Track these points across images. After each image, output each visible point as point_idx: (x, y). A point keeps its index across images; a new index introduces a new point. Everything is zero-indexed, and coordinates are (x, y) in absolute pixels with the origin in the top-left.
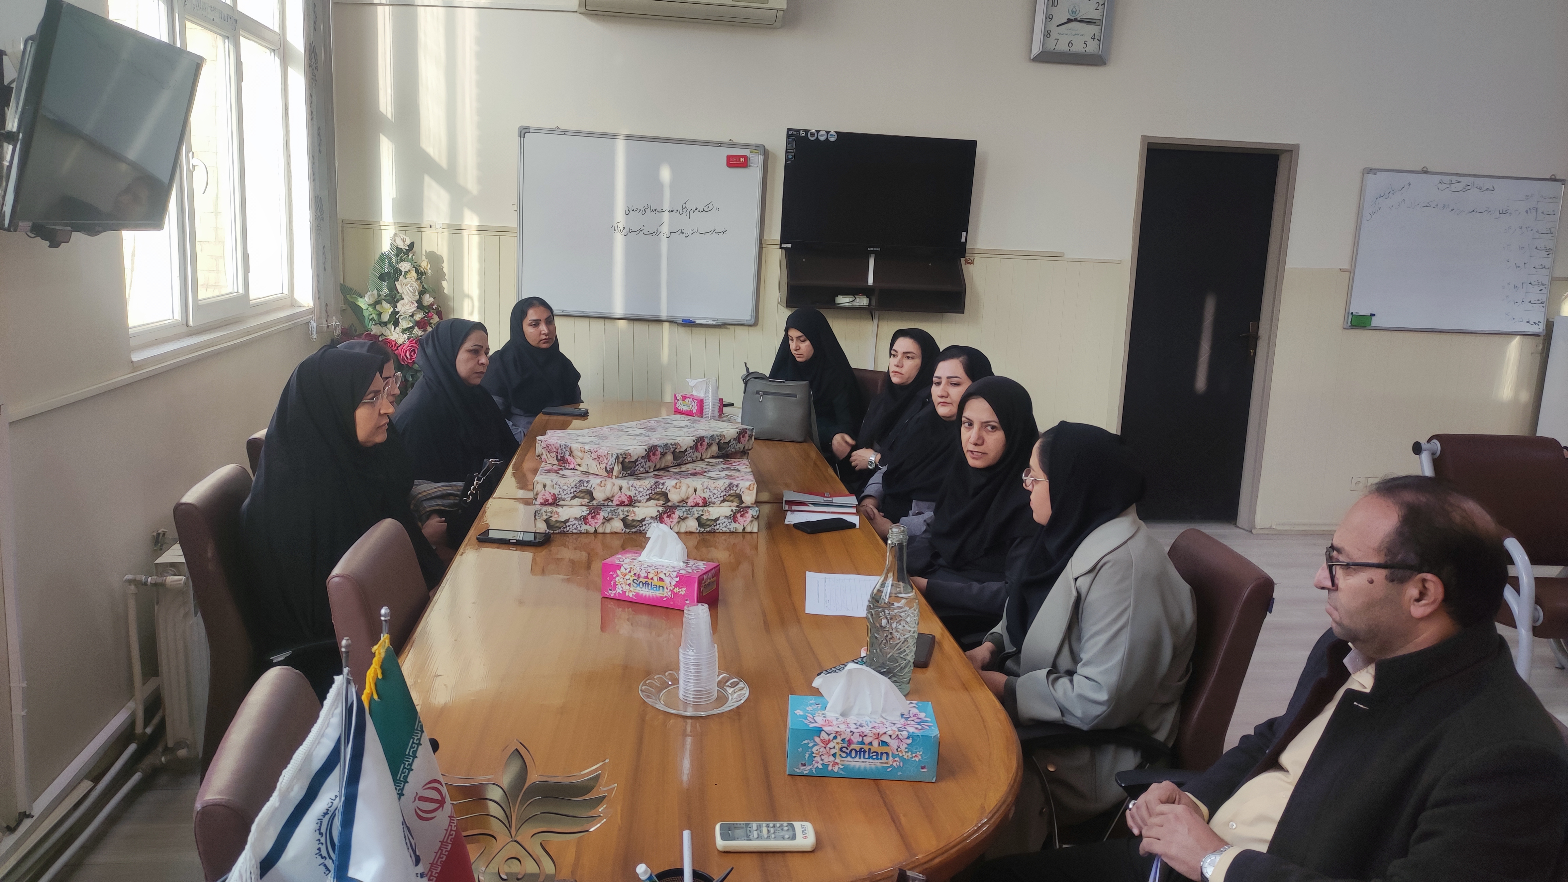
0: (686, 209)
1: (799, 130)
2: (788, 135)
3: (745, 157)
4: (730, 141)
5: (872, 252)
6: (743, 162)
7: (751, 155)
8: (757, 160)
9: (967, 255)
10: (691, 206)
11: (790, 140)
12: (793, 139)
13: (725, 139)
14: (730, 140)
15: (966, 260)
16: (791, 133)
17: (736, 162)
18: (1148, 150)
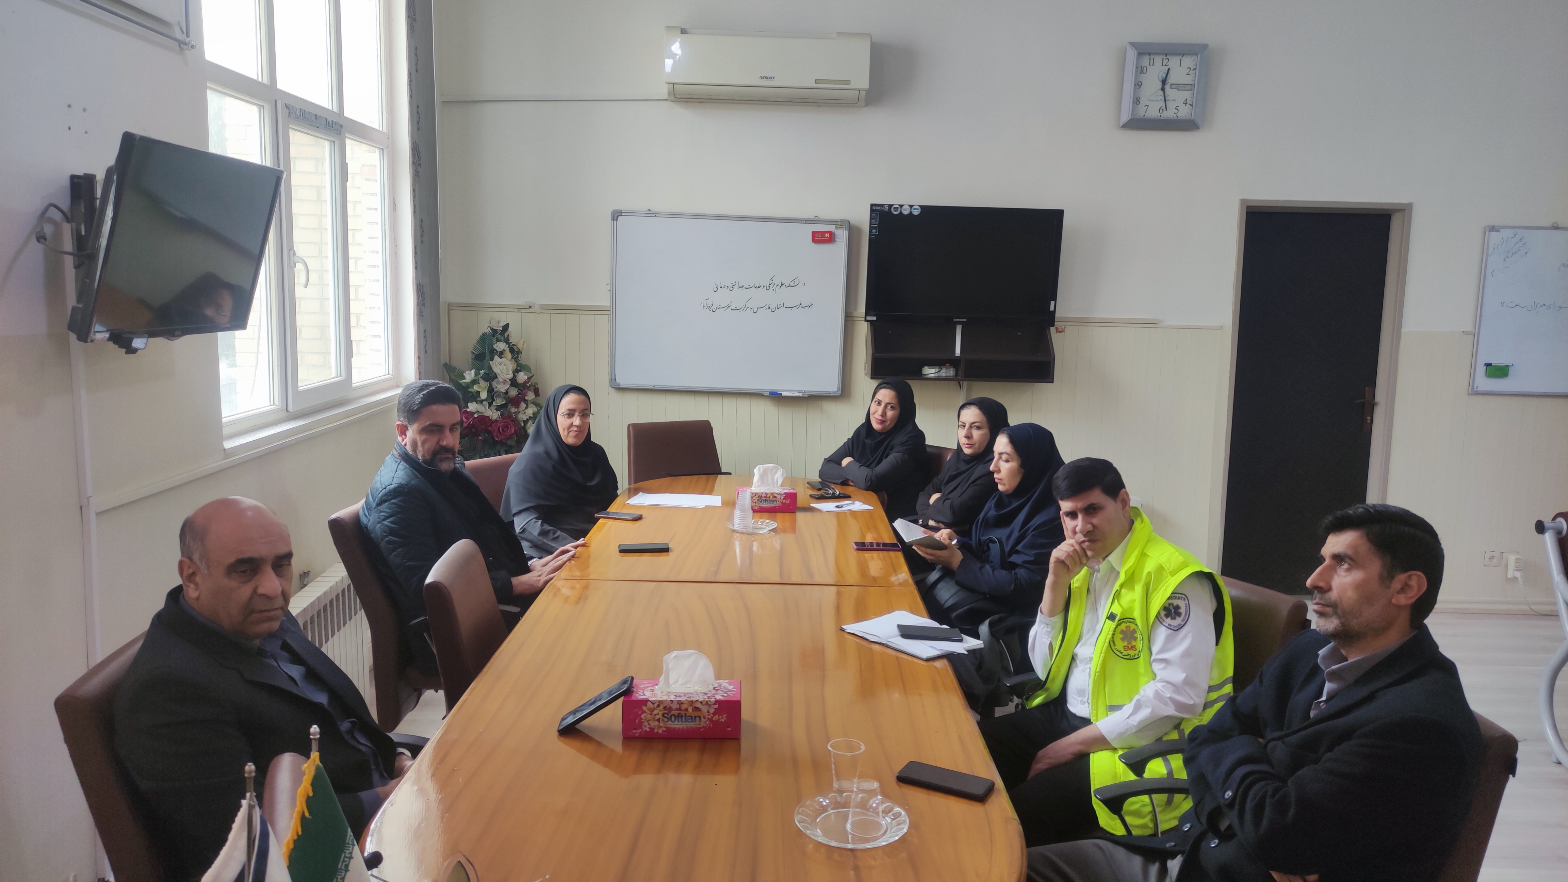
0: (772, 285)
1: (882, 205)
2: (872, 210)
3: (830, 233)
4: (816, 218)
5: (959, 323)
6: (828, 237)
7: (836, 231)
8: (842, 236)
9: (1056, 323)
10: (777, 281)
11: (873, 215)
12: (877, 214)
13: (811, 216)
14: (816, 216)
15: (1057, 329)
16: (874, 208)
17: (822, 238)
18: (1247, 213)
